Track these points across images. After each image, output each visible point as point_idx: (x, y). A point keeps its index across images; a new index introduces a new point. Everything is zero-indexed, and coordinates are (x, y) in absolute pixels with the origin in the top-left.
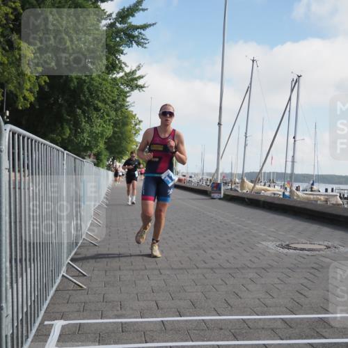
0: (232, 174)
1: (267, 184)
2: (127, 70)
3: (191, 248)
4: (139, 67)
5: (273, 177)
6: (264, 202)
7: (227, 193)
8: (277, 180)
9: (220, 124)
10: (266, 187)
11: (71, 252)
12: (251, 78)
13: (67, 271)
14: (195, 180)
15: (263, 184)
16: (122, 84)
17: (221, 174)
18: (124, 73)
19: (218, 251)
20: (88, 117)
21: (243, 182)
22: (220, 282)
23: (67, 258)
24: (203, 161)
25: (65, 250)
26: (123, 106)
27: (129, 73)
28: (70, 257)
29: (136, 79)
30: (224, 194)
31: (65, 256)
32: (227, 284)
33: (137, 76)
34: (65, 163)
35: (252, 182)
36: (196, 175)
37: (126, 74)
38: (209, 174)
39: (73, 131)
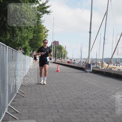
0: (96, 59)
1: (115, 65)
2: (41, 3)
3: (74, 98)
4: (47, 2)
5: (119, 61)
6: (114, 74)
7: (94, 69)
8: (120, 62)
9: (90, 32)
10: (115, 66)
11: (10, 100)
12: (107, 8)
13: (8, 110)
14: (77, 62)
15: (113, 64)
16: (38, 10)
17: (91, 59)
18: (39, 4)
19: (89, 100)
20: (20, 28)
21: (102, 63)
22: (90, 116)
23: (8, 103)
24: (81, 52)
25: (7, 99)
26: (38, 22)
27: (42, 5)
28: (10, 103)
29: (46, 8)
30: (92, 70)
31: (7, 103)
32: (93, 117)
33: (46, 6)
34: (7, 52)
35: (107, 63)
36: (77, 59)
37: (40, 5)
38: (84, 59)
39: (12, 36)
